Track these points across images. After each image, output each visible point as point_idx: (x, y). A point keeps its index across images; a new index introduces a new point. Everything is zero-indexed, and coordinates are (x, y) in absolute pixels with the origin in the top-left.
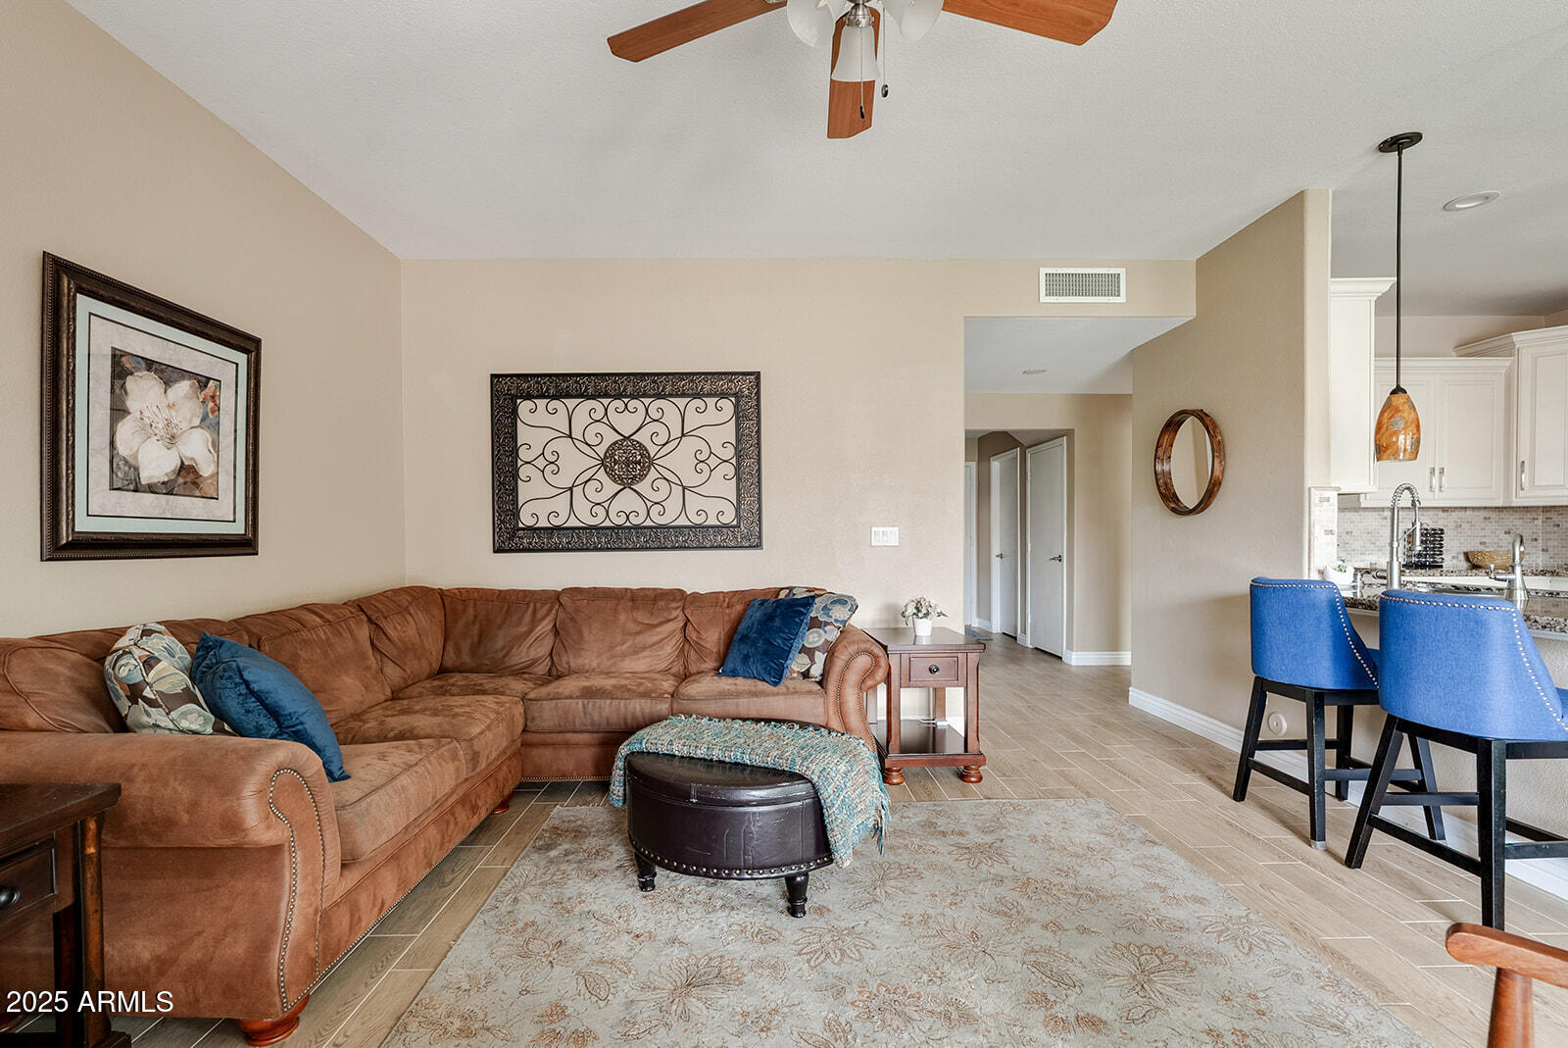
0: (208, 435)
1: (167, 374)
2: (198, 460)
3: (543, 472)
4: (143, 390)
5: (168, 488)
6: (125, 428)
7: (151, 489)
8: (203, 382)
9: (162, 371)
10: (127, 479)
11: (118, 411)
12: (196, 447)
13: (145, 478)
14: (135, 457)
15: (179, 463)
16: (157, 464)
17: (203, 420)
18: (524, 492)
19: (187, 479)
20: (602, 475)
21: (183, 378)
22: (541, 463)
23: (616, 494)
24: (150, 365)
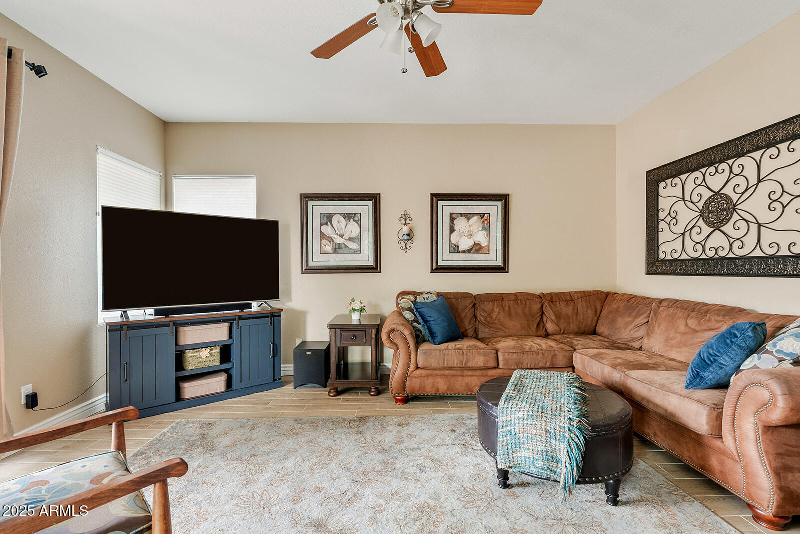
0: (485, 232)
1: (468, 216)
2: (482, 242)
3: (669, 225)
4: (460, 224)
5: (469, 251)
6: (454, 235)
7: (464, 252)
8: (482, 216)
9: (467, 216)
10: (455, 249)
11: (452, 230)
12: (481, 237)
13: (461, 249)
14: (458, 243)
15: (474, 243)
16: (465, 244)
17: (483, 228)
18: (662, 237)
19: (477, 248)
20: (701, 223)
21: (474, 216)
22: (669, 219)
23: (708, 236)
24: (462, 215)
